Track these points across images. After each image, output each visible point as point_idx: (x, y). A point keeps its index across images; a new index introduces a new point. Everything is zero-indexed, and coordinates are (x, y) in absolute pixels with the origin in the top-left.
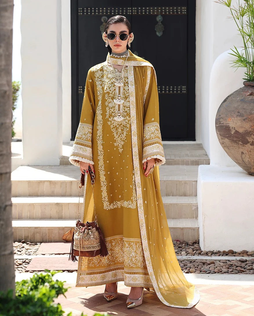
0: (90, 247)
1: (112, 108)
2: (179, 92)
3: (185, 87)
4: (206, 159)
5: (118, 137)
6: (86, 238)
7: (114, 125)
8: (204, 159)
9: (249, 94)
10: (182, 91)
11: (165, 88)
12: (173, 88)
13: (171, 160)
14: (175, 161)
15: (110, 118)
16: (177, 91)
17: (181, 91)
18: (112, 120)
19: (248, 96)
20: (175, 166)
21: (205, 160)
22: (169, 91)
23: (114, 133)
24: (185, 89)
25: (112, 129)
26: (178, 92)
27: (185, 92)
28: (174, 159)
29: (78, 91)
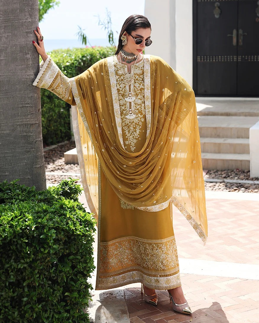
1: (123, 106)
5: (130, 135)
7: (125, 123)
15: (122, 116)
29: (197, 60)
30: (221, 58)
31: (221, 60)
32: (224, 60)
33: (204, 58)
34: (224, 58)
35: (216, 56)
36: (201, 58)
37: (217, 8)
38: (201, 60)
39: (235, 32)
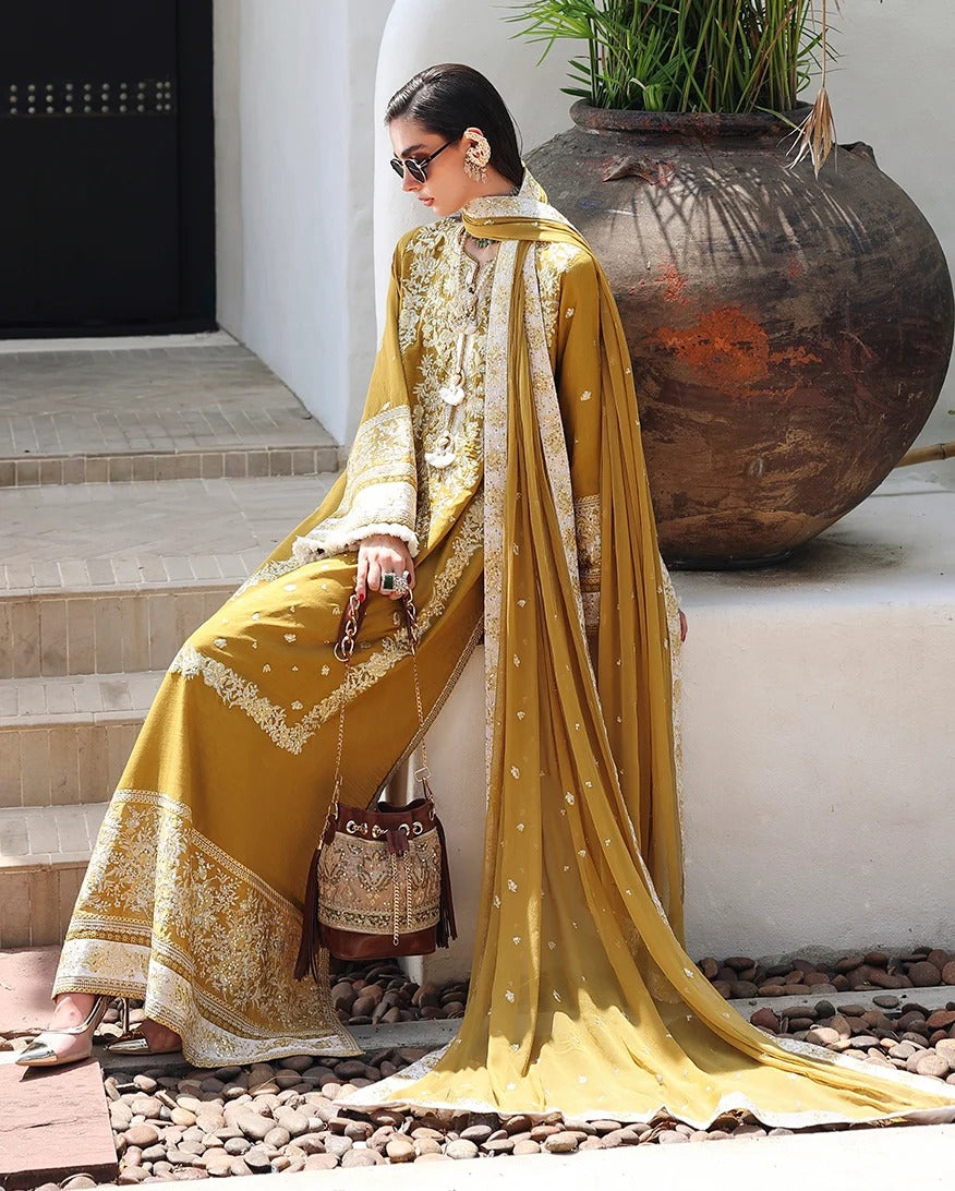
2: (141, 108)
3: (167, 84)
4: (319, 444)
8: (314, 444)
9: (615, 171)
10: (157, 101)
11: (78, 92)
12: (115, 92)
13: (156, 456)
14: (178, 460)
16: (132, 103)
17: (150, 102)
19: (615, 184)
20: (181, 485)
21: (316, 448)
22: (96, 103)
24: (168, 96)
26: (136, 108)
27: (168, 107)
28: (173, 453)
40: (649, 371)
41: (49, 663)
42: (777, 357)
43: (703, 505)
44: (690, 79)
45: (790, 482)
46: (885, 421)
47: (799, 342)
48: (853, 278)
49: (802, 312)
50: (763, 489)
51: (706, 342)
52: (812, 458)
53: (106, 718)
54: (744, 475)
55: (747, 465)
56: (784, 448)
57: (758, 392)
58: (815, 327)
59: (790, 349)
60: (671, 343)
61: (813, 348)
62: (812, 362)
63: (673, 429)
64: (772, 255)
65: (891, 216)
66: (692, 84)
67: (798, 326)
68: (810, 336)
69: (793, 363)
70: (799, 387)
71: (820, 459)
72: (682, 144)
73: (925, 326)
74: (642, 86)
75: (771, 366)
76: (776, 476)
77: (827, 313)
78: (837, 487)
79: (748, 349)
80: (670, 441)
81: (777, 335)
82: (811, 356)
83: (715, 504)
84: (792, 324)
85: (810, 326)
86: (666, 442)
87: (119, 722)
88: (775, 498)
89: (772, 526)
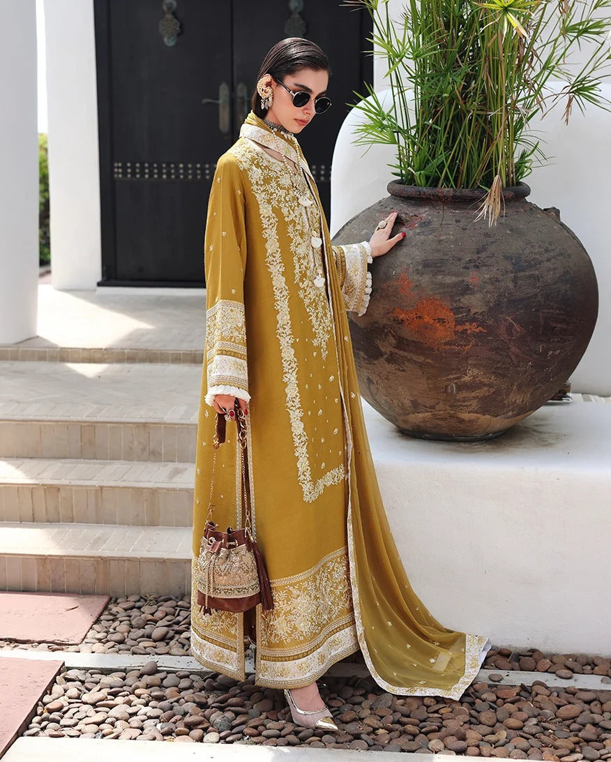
0: (231, 589)
1: (304, 258)
5: (320, 325)
6: (223, 570)
7: (310, 299)
15: (303, 282)
18: (307, 286)
23: (311, 316)
25: (307, 306)
29: (112, 173)
30: (186, 169)
31: (186, 175)
32: (195, 175)
33: (133, 168)
34: (195, 169)
35: (168, 165)
36: (124, 168)
37: (169, 16)
38: (125, 173)
39: (224, 91)
40: (390, 332)
41: (153, 455)
42: (460, 328)
43: (426, 407)
44: (446, 168)
45: (474, 398)
46: (532, 366)
47: (473, 320)
48: (511, 285)
49: (476, 303)
50: (458, 401)
51: (420, 317)
52: (485, 385)
53: (160, 486)
54: (446, 392)
55: (447, 387)
56: (467, 379)
57: (449, 347)
58: (483, 312)
59: (467, 324)
60: (401, 317)
61: (482, 324)
62: (480, 331)
63: (404, 364)
64: (462, 270)
65: (547, 250)
66: (446, 172)
67: (473, 311)
68: (480, 317)
69: (469, 332)
70: (473, 346)
71: (490, 386)
72: (432, 205)
73: (561, 314)
74: (414, 172)
75: (456, 333)
76: (463, 394)
77: (491, 304)
78: (506, 402)
79: (443, 322)
80: (403, 371)
81: (460, 315)
82: (480, 328)
83: (433, 407)
84: (470, 310)
85: (480, 311)
86: (401, 371)
87: (165, 489)
88: (467, 406)
89: (470, 421)
